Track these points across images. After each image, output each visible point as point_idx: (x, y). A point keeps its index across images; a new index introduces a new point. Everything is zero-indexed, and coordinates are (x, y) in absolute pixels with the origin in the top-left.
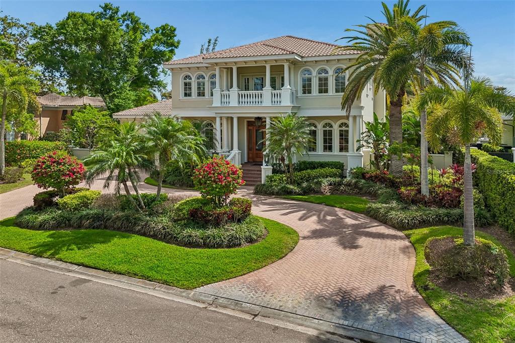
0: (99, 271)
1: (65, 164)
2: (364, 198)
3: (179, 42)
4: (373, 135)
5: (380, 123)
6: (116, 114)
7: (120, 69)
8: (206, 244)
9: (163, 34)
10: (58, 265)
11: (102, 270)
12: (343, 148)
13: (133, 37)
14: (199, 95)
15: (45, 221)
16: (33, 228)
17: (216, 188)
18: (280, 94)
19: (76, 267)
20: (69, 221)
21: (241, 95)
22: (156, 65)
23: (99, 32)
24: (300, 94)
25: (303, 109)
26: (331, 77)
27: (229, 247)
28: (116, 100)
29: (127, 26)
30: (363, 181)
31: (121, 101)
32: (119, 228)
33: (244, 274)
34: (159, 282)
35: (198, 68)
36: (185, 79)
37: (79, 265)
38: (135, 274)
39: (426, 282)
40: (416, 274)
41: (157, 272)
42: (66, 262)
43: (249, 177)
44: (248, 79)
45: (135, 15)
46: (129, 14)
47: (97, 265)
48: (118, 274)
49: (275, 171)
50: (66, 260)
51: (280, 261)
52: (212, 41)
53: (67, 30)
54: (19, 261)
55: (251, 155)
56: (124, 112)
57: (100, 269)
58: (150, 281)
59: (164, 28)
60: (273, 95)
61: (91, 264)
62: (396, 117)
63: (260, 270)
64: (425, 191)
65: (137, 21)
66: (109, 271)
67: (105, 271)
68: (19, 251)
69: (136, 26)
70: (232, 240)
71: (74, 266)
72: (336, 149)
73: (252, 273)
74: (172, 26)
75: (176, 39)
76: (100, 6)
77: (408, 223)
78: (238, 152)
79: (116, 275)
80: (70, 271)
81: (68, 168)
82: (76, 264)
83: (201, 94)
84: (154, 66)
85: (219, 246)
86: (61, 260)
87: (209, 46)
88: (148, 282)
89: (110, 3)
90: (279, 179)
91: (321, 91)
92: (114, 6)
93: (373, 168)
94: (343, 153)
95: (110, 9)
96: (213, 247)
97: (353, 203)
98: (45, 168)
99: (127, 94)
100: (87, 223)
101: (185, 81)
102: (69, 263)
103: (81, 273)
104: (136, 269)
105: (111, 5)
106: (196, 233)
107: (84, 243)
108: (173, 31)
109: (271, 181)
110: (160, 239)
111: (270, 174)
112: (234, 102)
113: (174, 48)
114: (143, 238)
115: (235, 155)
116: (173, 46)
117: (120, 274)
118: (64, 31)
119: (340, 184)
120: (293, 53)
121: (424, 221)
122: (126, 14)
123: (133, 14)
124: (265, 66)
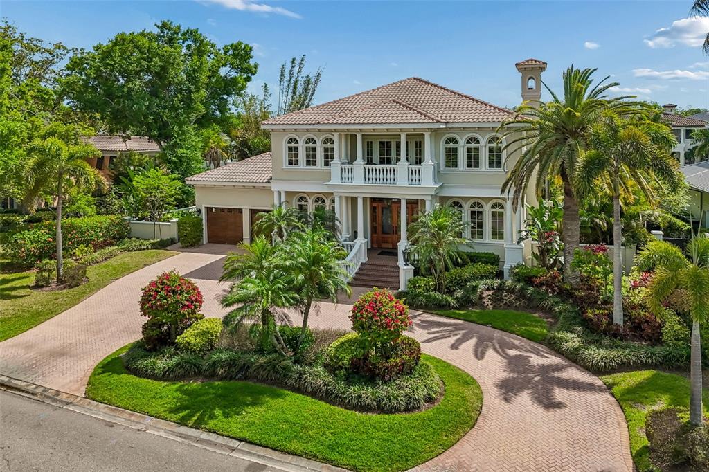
0: (268, 449)
1: (182, 292)
2: (537, 315)
3: (256, 66)
4: (539, 224)
5: (546, 208)
6: (189, 179)
7: (183, 108)
8: (381, 407)
9: (235, 56)
10: (213, 440)
11: (272, 448)
12: (497, 234)
13: (198, 63)
14: (309, 163)
15: (169, 368)
16: (155, 377)
17: (384, 334)
18: (419, 171)
19: (238, 443)
20: (198, 368)
21: (367, 170)
22: (225, 96)
23: (159, 64)
24: (443, 168)
25: (448, 187)
26: (483, 148)
27: (407, 410)
28: (180, 151)
29: (189, 47)
30: (531, 288)
31: (185, 151)
32: (265, 379)
33: (440, 454)
34: (347, 469)
35: (307, 129)
36: (289, 143)
37: (240, 440)
38: (314, 457)
39: (649, 466)
40: (634, 452)
41: (341, 454)
42: (222, 435)
43: (382, 276)
44: (371, 142)
45: (199, 32)
46: (191, 32)
47: (263, 442)
48: (293, 455)
49: (416, 273)
50: (221, 432)
51: (472, 432)
52: (297, 62)
53: (114, 61)
54: (162, 434)
55: (375, 239)
56: (200, 175)
57: (269, 448)
58: (336, 466)
59: (235, 47)
60: (410, 172)
61: (255, 439)
62: (572, 211)
63: (455, 447)
64: (618, 318)
65: (202, 41)
66: (281, 451)
67: (275, 450)
68: (156, 417)
69: (200, 48)
70: (411, 402)
71: (234, 441)
72: (487, 234)
73: (447, 452)
74: (247, 45)
75: (252, 62)
76: (156, 25)
77: (605, 366)
78: (364, 242)
79: (291, 457)
80: (233, 450)
81: (186, 297)
82: (235, 439)
83: (311, 161)
84: (223, 99)
85: (398, 410)
86: (215, 432)
87: (293, 67)
88: (334, 467)
89: (168, 21)
90: (425, 285)
91: (469, 166)
92: (174, 25)
93: (536, 262)
94: (497, 241)
95: (170, 29)
96: (390, 412)
97: (527, 325)
98: (159, 300)
99: (193, 141)
100: (220, 371)
101: (290, 145)
102: (226, 436)
103: (248, 453)
104: (312, 448)
105: (170, 24)
106: (366, 392)
107: (231, 404)
108: (248, 51)
109: (415, 287)
110: (321, 399)
111: (411, 276)
112: (358, 179)
113: (250, 75)
114: (300, 396)
115: (361, 246)
116: (249, 72)
117: (296, 455)
118: (110, 62)
119: (500, 288)
120: (438, 122)
121: (624, 364)
122: (188, 31)
123: (197, 32)
124: (400, 135)
